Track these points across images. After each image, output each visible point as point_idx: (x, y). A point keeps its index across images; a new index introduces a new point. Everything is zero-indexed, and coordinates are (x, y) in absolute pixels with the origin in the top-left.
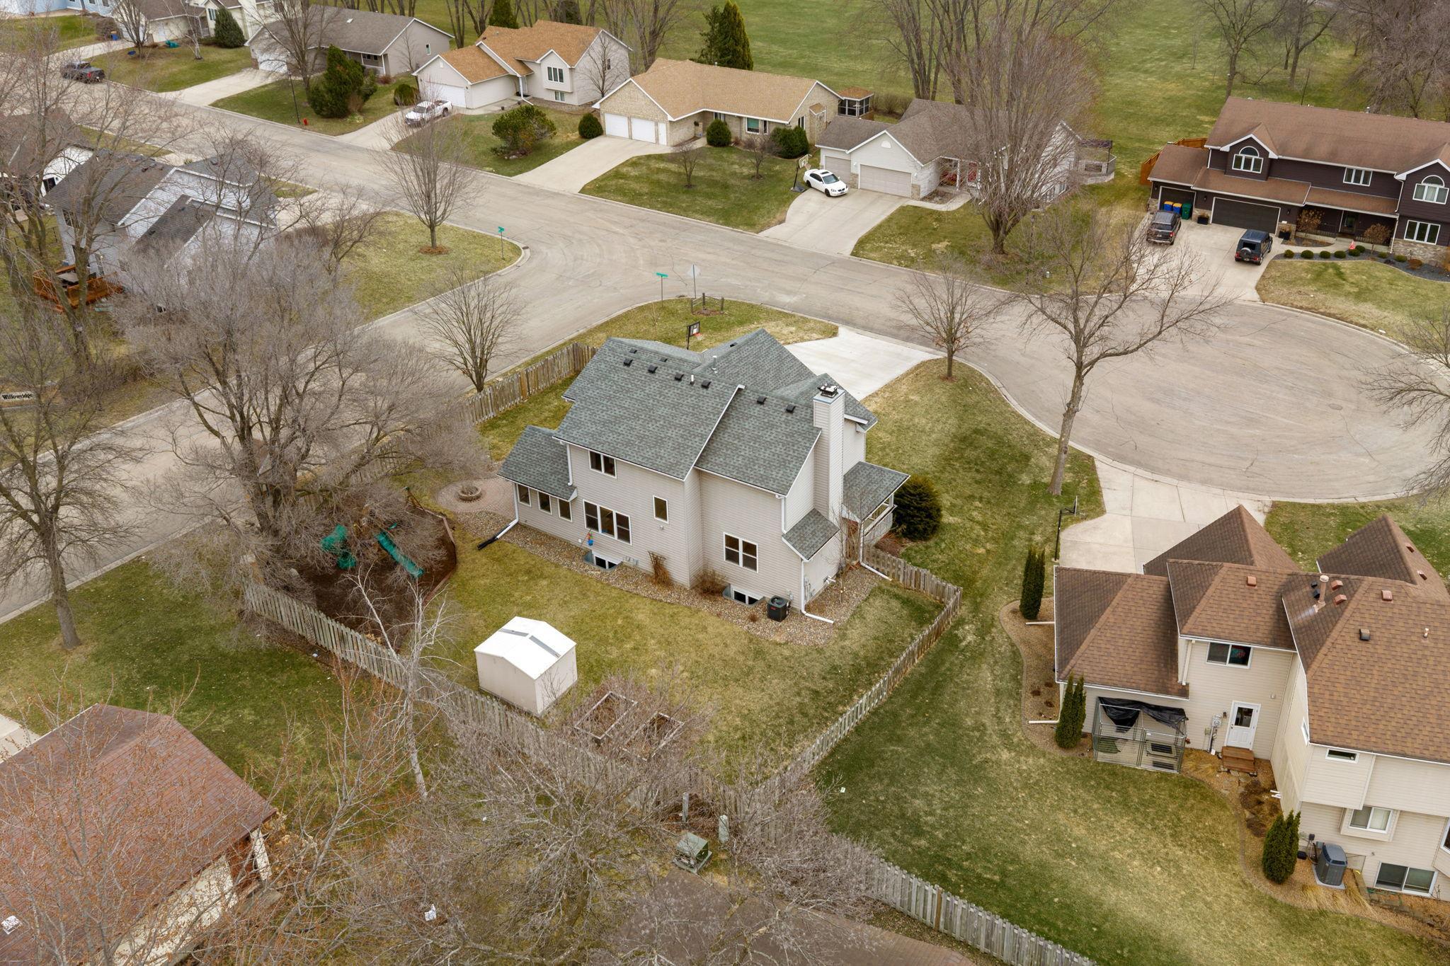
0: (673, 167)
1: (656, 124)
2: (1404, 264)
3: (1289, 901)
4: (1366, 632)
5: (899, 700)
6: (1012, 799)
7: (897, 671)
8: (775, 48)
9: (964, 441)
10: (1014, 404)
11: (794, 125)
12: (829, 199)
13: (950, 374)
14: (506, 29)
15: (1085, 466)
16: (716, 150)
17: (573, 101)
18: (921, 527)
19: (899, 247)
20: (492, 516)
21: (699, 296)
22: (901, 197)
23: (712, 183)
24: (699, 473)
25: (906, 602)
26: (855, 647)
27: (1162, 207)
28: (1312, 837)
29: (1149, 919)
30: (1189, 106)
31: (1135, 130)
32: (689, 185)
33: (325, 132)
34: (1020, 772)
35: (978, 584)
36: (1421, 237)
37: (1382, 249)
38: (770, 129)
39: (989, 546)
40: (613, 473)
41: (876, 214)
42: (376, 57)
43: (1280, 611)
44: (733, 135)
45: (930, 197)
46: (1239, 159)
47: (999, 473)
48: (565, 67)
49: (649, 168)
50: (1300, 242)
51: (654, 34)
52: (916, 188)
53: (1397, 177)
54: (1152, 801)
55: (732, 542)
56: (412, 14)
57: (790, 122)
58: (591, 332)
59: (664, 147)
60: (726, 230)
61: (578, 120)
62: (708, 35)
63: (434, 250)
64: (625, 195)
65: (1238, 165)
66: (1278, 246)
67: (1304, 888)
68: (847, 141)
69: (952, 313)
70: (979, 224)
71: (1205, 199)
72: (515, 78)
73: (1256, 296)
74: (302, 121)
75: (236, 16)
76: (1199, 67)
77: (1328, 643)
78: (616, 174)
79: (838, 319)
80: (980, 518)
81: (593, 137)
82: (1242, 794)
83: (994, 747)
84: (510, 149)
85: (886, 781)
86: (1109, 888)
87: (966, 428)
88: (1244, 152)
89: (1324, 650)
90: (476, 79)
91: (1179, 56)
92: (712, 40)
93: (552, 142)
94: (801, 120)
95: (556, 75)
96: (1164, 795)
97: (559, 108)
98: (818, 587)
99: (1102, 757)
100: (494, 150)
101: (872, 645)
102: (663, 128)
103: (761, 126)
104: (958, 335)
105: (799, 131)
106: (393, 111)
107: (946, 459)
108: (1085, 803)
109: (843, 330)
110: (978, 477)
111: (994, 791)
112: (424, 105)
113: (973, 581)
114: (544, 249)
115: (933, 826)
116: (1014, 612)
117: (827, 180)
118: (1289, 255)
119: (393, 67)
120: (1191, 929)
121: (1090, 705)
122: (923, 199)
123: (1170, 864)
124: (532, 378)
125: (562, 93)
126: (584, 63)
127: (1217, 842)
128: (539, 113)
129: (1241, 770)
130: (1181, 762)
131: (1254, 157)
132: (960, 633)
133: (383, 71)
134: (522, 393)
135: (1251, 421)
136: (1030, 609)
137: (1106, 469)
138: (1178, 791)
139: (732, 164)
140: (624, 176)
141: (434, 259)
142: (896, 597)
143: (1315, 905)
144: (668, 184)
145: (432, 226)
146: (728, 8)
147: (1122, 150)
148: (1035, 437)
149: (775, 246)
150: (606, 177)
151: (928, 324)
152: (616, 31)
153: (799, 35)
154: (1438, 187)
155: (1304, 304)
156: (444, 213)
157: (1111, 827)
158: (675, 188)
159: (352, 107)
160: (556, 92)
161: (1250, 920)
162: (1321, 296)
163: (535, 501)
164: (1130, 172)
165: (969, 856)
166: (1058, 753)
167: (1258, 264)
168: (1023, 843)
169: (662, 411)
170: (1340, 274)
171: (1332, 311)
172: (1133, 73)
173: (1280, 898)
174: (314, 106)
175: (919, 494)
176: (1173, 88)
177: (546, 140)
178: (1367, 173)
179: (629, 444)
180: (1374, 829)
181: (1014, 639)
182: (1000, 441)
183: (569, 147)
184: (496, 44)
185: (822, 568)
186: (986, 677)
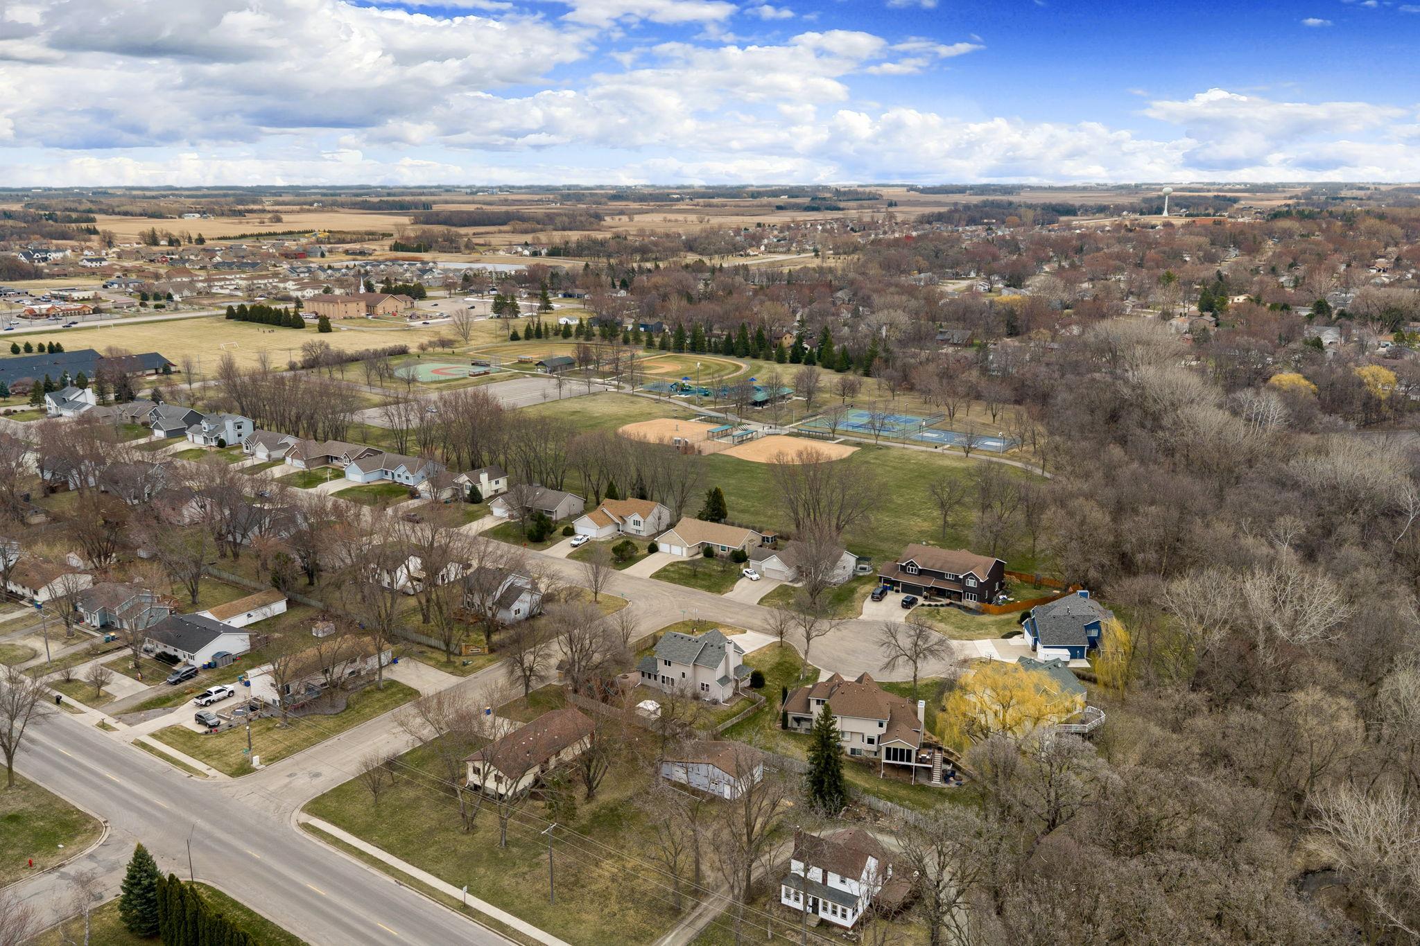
0: (689, 566)
1: (681, 548)
2: (964, 608)
4: (843, 692)
5: (744, 720)
7: (744, 714)
9: (779, 664)
10: (801, 655)
11: (741, 548)
12: (752, 581)
14: (614, 501)
15: (816, 672)
16: (707, 559)
17: (645, 535)
18: (758, 684)
19: (776, 601)
20: (633, 682)
22: (781, 581)
23: (705, 574)
24: (694, 664)
25: (750, 701)
26: (734, 710)
27: (884, 586)
32: (695, 574)
33: (533, 548)
34: (772, 733)
35: (771, 697)
36: (970, 599)
37: (957, 603)
38: (730, 550)
39: (778, 690)
40: (670, 666)
41: (770, 588)
42: (551, 511)
43: (831, 691)
44: (715, 552)
45: (792, 581)
46: (909, 569)
47: (788, 673)
48: (642, 520)
49: (678, 567)
50: (929, 600)
51: (681, 505)
52: (786, 577)
53: (960, 577)
54: (802, 738)
55: (702, 684)
56: (564, 490)
57: (738, 548)
59: (685, 557)
60: (709, 594)
61: (647, 544)
62: (705, 505)
63: (597, 602)
64: (668, 579)
65: (908, 571)
66: (920, 601)
68: (762, 556)
69: (781, 624)
70: (809, 592)
71: (898, 583)
72: (617, 523)
73: (905, 619)
74: (523, 543)
75: (479, 488)
78: (664, 570)
79: (747, 627)
80: (775, 682)
81: (654, 552)
83: (766, 729)
84: (620, 558)
87: (781, 661)
88: (911, 566)
90: (601, 525)
92: (707, 508)
93: (637, 554)
94: (744, 547)
95: (637, 523)
96: (805, 737)
97: (638, 537)
98: (727, 697)
99: (789, 730)
100: (613, 558)
101: (739, 710)
102: (684, 549)
103: (726, 548)
104: (784, 631)
105: (743, 552)
106: (563, 539)
107: (771, 668)
108: (787, 739)
109: (749, 632)
110: (781, 673)
112: (579, 536)
113: (769, 696)
114: (638, 601)
116: (780, 704)
117: (752, 573)
118: (923, 605)
119: (559, 517)
121: (790, 718)
122: (789, 582)
124: (642, 643)
125: (640, 531)
126: (650, 519)
128: (630, 540)
130: (811, 732)
131: (914, 568)
132: (763, 708)
133: (555, 519)
134: (639, 648)
136: (783, 703)
139: (714, 565)
140: (667, 570)
141: (597, 605)
142: (748, 700)
144: (686, 574)
145: (596, 593)
146: (716, 488)
149: (728, 601)
150: (660, 570)
151: (773, 628)
152: (663, 502)
154: (973, 580)
156: (602, 585)
158: (690, 576)
159: (545, 536)
160: (637, 531)
162: (928, 620)
163: (646, 676)
166: (782, 730)
167: (910, 607)
169: (685, 648)
170: (940, 612)
174: (528, 536)
175: (760, 674)
177: (634, 553)
178: (952, 575)
179: (675, 656)
181: (779, 710)
182: (792, 664)
183: (644, 556)
184: (609, 507)
185: (728, 691)
186: (769, 717)
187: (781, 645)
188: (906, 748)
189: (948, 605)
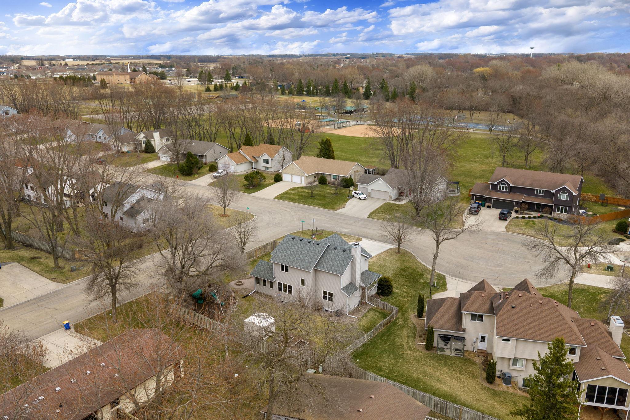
0: (307, 191)
1: (301, 177)
2: (557, 221)
3: (494, 388)
4: (513, 305)
5: (377, 338)
6: (411, 363)
7: (376, 330)
8: (343, 154)
9: (402, 270)
10: (420, 260)
11: (349, 177)
12: (361, 201)
13: (399, 252)
14: (249, 147)
15: (442, 278)
16: (322, 185)
17: (272, 170)
18: (386, 291)
19: (384, 215)
20: (247, 289)
21: (315, 229)
22: (385, 200)
23: (321, 196)
24: (315, 270)
25: (380, 313)
26: (364, 324)
27: (475, 202)
28: (502, 371)
29: (450, 391)
30: (489, 173)
31: (469, 180)
32: (312, 196)
33: (184, 180)
34: (414, 356)
35: (404, 309)
36: (562, 211)
37: (549, 216)
38: (341, 179)
39: (408, 298)
40: (288, 272)
41: (377, 205)
42: (202, 156)
43: (492, 304)
44: (328, 181)
45: (396, 200)
46: (500, 187)
47: (413, 279)
48: (270, 159)
49: (298, 191)
50: (521, 213)
51: (301, 149)
52: (390, 197)
53: (552, 192)
54: (454, 363)
55: (325, 293)
56: (214, 141)
58: (278, 239)
59: (304, 184)
60: (325, 210)
61: (273, 176)
62: (319, 149)
63: (224, 215)
64: (290, 199)
65: (500, 189)
66: (514, 215)
67: (499, 385)
68: (366, 182)
69: (399, 231)
70: (412, 208)
71: (489, 200)
72: (252, 163)
73: (505, 230)
74: (176, 176)
75: (153, 143)
76: (494, 160)
77: (503, 309)
78: (287, 193)
79: (362, 236)
80: (406, 291)
81: (279, 181)
82: (482, 362)
83: (406, 350)
84: (250, 185)
85: (371, 358)
86: (438, 384)
87: (403, 267)
88: (502, 184)
89: (501, 311)
90: (238, 163)
91: (487, 157)
92: (321, 150)
93: (264, 183)
94: (351, 176)
95: (266, 161)
96: (458, 362)
97: (267, 172)
98: (352, 307)
99: (439, 352)
100: (245, 185)
101: (369, 324)
102: (303, 178)
103: (337, 177)
104: (401, 238)
105: (351, 179)
106: (208, 173)
107: (396, 275)
108: (433, 364)
109: (363, 239)
110: (406, 280)
111: (405, 360)
112: (220, 171)
113: (402, 308)
114: (262, 215)
115: (385, 369)
116: (415, 316)
117: (360, 194)
118: (517, 217)
119: (209, 159)
120: (462, 393)
122: (393, 200)
123: (458, 379)
124: (259, 250)
125: (268, 168)
126: (277, 157)
127: (473, 374)
128: (260, 173)
129: (482, 356)
130: (463, 354)
131: (505, 186)
132: (397, 321)
133: (204, 161)
134: (256, 255)
135: (499, 266)
136: (420, 315)
137: (448, 279)
138: (462, 361)
139: (327, 190)
140: (289, 194)
141: (225, 218)
142: (378, 311)
143: (502, 390)
144: (305, 196)
145: (224, 208)
146: (327, 140)
147: (464, 186)
148: (426, 269)
149: (341, 215)
150: (283, 194)
151: (391, 235)
152: (288, 147)
153: (352, 150)
154: (566, 195)
155: (521, 232)
156: (229, 203)
157: (441, 370)
158: (307, 197)
159: (194, 172)
160: (266, 167)
161: (481, 392)
162: (527, 230)
163: (262, 283)
164: (465, 193)
165: (396, 376)
166: (426, 352)
167: (506, 220)
168: (413, 373)
169: (304, 252)
170: (534, 223)
171: (530, 234)
172: (470, 162)
173: (491, 387)
174: (181, 172)
175: (386, 281)
176: (484, 167)
177: (263, 182)
178: (543, 191)
179: (293, 261)
180: (519, 367)
181: (415, 323)
182: (414, 270)
183: (270, 184)
184: (245, 151)
185: (354, 301)
186: (405, 333)
187: (399, 251)
188: (618, 387)
189: (539, 217)
